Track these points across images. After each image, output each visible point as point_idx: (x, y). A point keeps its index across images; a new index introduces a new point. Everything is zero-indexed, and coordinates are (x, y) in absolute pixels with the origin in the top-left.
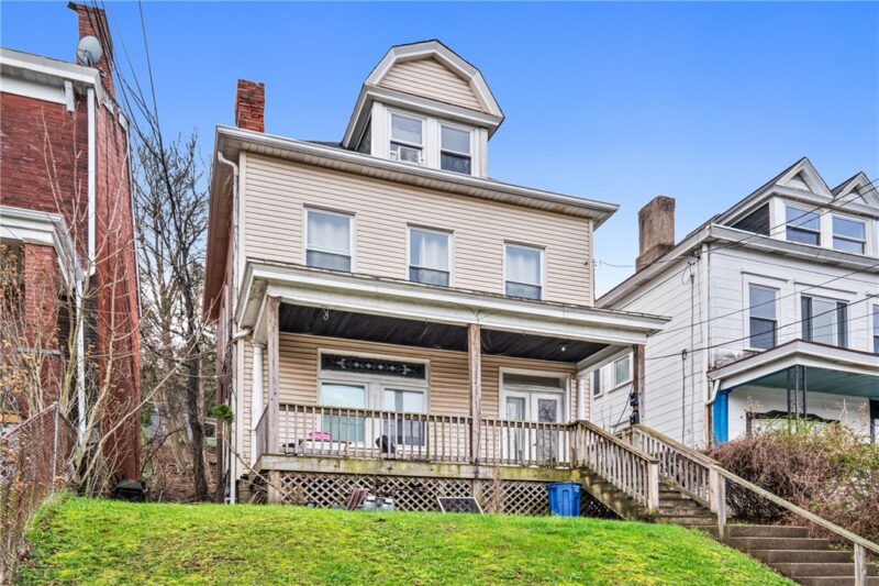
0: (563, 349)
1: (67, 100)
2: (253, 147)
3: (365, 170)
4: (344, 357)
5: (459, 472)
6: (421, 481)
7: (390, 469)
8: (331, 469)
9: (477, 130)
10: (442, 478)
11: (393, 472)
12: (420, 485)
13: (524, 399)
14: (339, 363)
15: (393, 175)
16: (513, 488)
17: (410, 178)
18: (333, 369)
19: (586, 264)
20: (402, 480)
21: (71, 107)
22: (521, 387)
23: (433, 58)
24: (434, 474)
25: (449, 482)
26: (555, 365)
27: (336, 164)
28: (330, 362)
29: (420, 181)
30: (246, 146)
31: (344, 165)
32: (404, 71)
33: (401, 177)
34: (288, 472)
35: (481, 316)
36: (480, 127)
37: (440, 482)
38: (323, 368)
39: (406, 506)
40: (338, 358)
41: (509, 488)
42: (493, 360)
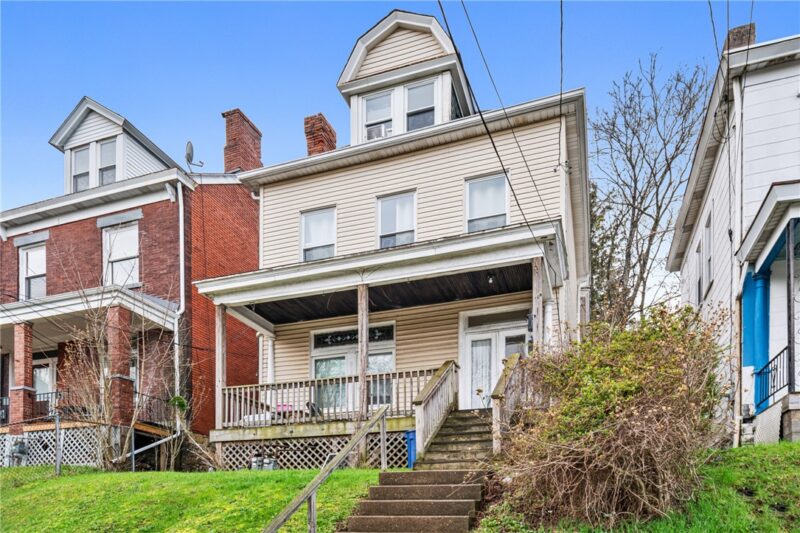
0: (491, 281)
1: (168, 195)
2: (264, 180)
3: (340, 163)
4: (330, 334)
5: (345, 429)
6: (317, 441)
7: (292, 432)
8: (251, 437)
9: (440, 77)
10: (333, 436)
11: (294, 435)
12: (317, 444)
13: (490, 340)
14: (327, 340)
15: (362, 158)
16: (396, 440)
17: (374, 155)
18: (322, 347)
19: (555, 171)
20: (302, 441)
21: (173, 200)
22: (485, 328)
23: (399, 28)
24: (324, 433)
25: (339, 439)
26: (518, 296)
27: (319, 168)
28: (321, 341)
29: (383, 153)
30: (261, 181)
31: (324, 166)
32: (376, 55)
33: (367, 156)
34: (227, 442)
35: (366, 275)
36: (442, 72)
37: (332, 440)
38: (316, 347)
39: (306, 464)
40: (325, 336)
41: (392, 440)
42: (447, 307)
